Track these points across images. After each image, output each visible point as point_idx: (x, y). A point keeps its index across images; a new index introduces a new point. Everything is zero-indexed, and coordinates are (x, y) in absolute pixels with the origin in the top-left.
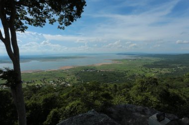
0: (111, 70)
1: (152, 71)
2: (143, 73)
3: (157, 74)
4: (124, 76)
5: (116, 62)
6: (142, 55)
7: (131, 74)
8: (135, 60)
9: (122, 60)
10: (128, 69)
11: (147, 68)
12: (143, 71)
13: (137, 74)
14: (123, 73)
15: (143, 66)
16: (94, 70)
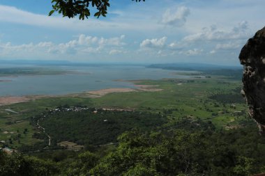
0: (131, 107)
1: (229, 110)
2: (209, 115)
3: (241, 117)
4: (161, 123)
5: (144, 88)
6: (210, 72)
7: (178, 117)
8: (193, 81)
9: (161, 83)
10: (172, 107)
11: (218, 103)
12: (208, 110)
13: (193, 119)
14: (159, 116)
15: (211, 98)
16: (86, 107)
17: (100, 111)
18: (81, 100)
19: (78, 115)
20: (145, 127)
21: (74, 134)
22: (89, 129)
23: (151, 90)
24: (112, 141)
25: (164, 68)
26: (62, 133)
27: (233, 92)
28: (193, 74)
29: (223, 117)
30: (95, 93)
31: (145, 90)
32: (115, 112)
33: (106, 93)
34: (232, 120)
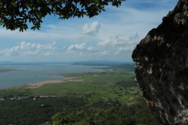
0: (61, 93)
2: (116, 96)
3: (137, 96)
4: (84, 104)
5: (71, 79)
7: (96, 99)
8: (104, 73)
9: (82, 75)
10: (91, 92)
11: (122, 88)
12: (115, 93)
13: (106, 99)
14: (82, 99)
15: (117, 84)
16: (27, 96)
17: (38, 98)
18: (23, 91)
19: (20, 102)
20: (72, 108)
21: (17, 118)
22: (29, 113)
23: (76, 81)
24: (47, 121)
25: (85, 65)
26: (7, 118)
27: (131, 79)
28: (104, 68)
29: (126, 97)
30: (34, 85)
31: (71, 81)
32: (50, 98)
33: (43, 84)
34: (132, 99)
